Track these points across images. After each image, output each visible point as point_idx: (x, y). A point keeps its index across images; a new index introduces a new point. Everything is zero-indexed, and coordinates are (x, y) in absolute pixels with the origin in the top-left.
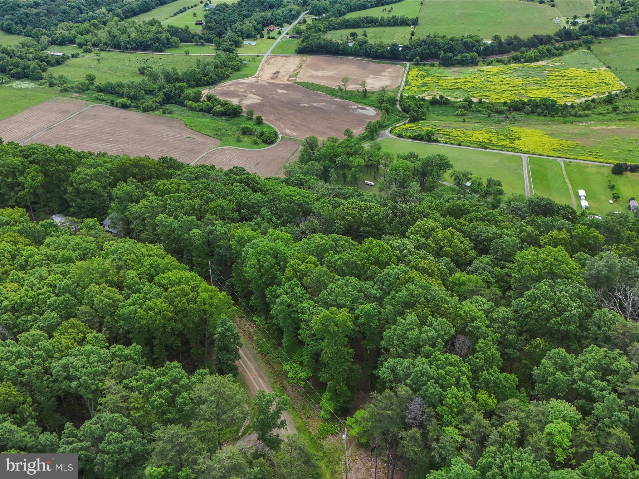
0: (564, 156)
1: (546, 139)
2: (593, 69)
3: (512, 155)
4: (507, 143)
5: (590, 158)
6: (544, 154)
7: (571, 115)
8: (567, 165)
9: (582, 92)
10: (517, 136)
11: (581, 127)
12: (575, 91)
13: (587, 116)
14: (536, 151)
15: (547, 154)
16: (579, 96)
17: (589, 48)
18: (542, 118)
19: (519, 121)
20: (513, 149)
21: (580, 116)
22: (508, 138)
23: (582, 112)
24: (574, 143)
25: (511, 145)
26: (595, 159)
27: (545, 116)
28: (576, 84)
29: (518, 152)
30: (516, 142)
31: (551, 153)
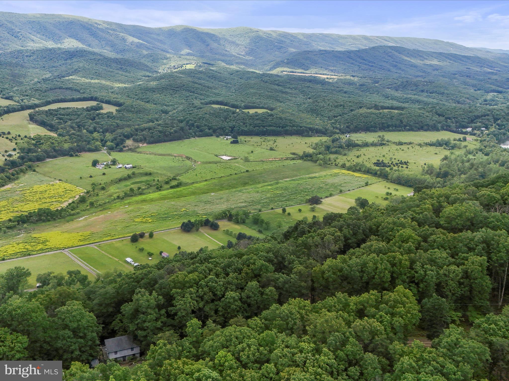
0: (91, 242)
1: (66, 235)
2: (51, 183)
3: (55, 254)
4: (40, 247)
5: (109, 238)
6: (76, 245)
7: (68, 216)
8: (99, 246)
9: (60, 199)
10: (44, 240)
11: (81, 221)
12: (54, 200)
13: (78, 213)
14: (70, 245)
15: (78, 244)
16: (61, 202)
17: (34, 171)
18: (48, 223)
19: (34, 230)
20: (51, 249)
21: (74, 215)
22: (39, 243)
23: (72, 212)
24: (89, 232)
25: (46, 247)
26: (113, 238)
27: (49, 221)
28: (50, 195)
29: (56, 250)
30: (47, 243)
31: (81, 243)
